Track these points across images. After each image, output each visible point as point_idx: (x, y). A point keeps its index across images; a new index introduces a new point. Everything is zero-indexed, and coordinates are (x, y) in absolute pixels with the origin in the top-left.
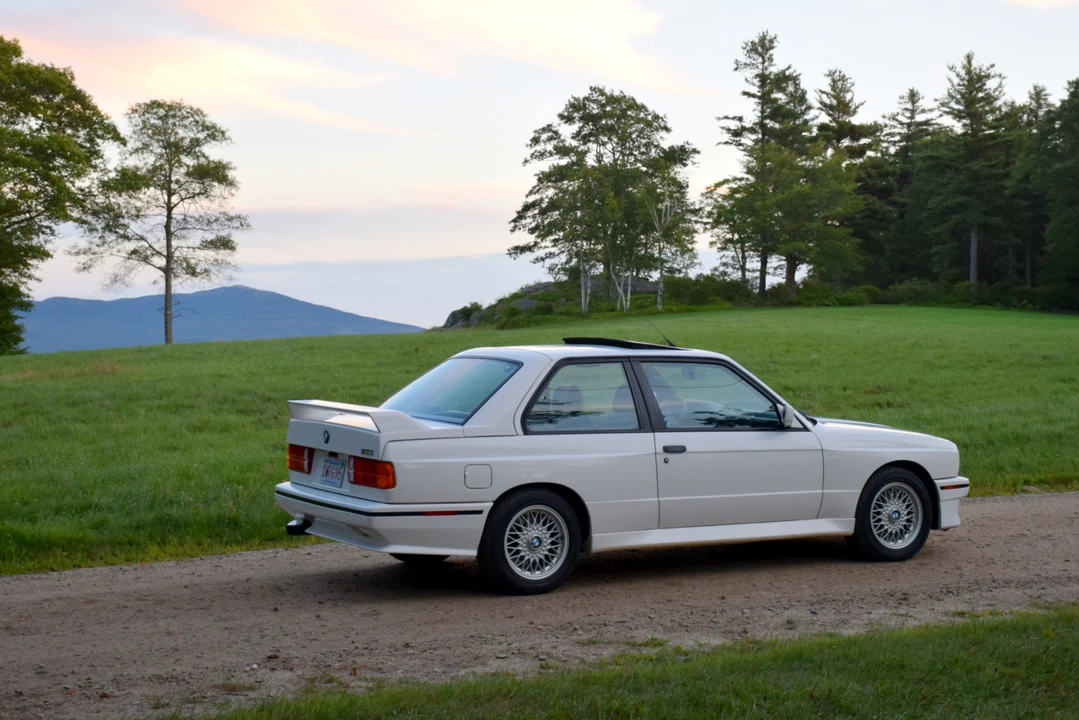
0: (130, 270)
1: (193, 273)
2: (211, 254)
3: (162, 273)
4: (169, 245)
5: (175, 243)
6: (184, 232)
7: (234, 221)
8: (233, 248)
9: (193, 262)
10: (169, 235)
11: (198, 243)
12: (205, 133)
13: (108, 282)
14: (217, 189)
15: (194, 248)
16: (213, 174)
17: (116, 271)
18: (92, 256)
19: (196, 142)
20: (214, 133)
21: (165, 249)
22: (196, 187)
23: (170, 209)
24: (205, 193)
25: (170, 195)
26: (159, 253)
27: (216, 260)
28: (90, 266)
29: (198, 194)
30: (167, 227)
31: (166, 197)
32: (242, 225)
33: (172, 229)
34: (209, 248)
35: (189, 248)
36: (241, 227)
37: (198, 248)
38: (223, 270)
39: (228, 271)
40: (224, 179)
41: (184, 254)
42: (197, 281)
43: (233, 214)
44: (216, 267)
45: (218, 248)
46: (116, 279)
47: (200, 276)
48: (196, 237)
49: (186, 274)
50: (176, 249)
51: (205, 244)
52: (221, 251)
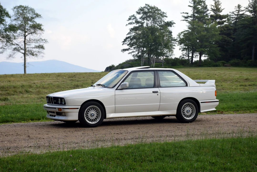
0: (14, 53)
1: (33, 55)
2: (37, 50)
3: (23, 55)
4: (25, 47)
5: (27, 46)
6: (30, 43)
7: (43, 41)
8: (44, 49)
9: (33, 52)
10: (25, 44)
11: (34, 46)
12: (35, 15)
13: (8, 57)
14: (39, 31)
15: (32, 48)
16: (37, 27)
17: (10, 54)
18: (4, 49)
19: (32, 18)
20: (38, 15)
21: (24, 48)
22: (32, 30)
23: (25, 37)
24: (35, 32)
25: (25, 33)
26: (21, 49)
27: (38, 51)
28: (3, 52)
29: (33, 33)
30: (24, 42)
31: (24, 33)
32: (46, 41)
33: (26, 42)
34: (37, 48)
35: (31, 48)
36: (45, 42)
37: (34, 48)
38: (40, 54)
39: (42, 54)
40: (40, 29)
41: (30, 49)
42: (33, 57)
43: (43, 39)
44: (39, 53)
45: (40, 48)
46: (10, 56)
47: (35, 56)
48: (33, 45)
49: (31, 55)
50: (27, 48)
51: (36, 47)
52: (40, 49)
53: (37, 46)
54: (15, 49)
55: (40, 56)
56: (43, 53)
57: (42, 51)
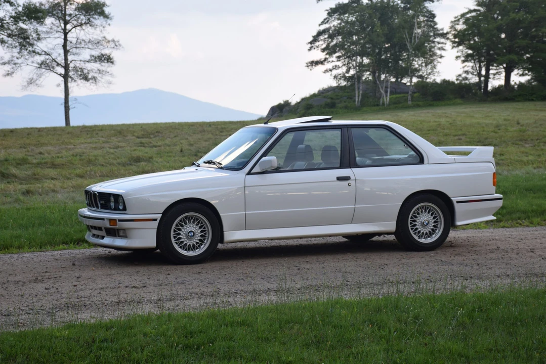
0: (40, 76)
1: (86, 78)
2: (96, 66)
3: (63, 79)
4: (66, 59)
5: (70, 58)
6: (78, 51)
7: (111, 43)
8: (112, 63)
9: (85, 71)
10: (66, 52)
13: (25, 84)
14: (98, 21)
15: (84, 61)
16: (95, 10)
17: (31, 76)
18: (14, 66)
21: (63, 61)
22: (83, 19)
23: (66, 34)
24: (88, 22)
25: (66, 23)
26: (58, 64)
27: (99, 70)
28: (13, 73)
29: (85, 23)
30: (65, 46)
31: (63, 25)
32: (116, 45)
33: (68, 48)
34: (96, 61)
35: (81, 61)
36: (115, 47)
37: (88, 62)
38: (104, 77)
39: (107, 78)
40: (102, 14)
41: (78, 65)
42: (88, 84)
43: (109, 38)
44: (100, 75)
45: (103, 61)
46: (31, 82)
47: (91, 81)
48: (86, 54)
49: (80, 79)
50: (71, 62)
51: (93, 58)
52: (103, 64)
53: (96, 55)
54: (42, 64)
55: (103, 80)
56: (111, 74)
57: (108, 70)
